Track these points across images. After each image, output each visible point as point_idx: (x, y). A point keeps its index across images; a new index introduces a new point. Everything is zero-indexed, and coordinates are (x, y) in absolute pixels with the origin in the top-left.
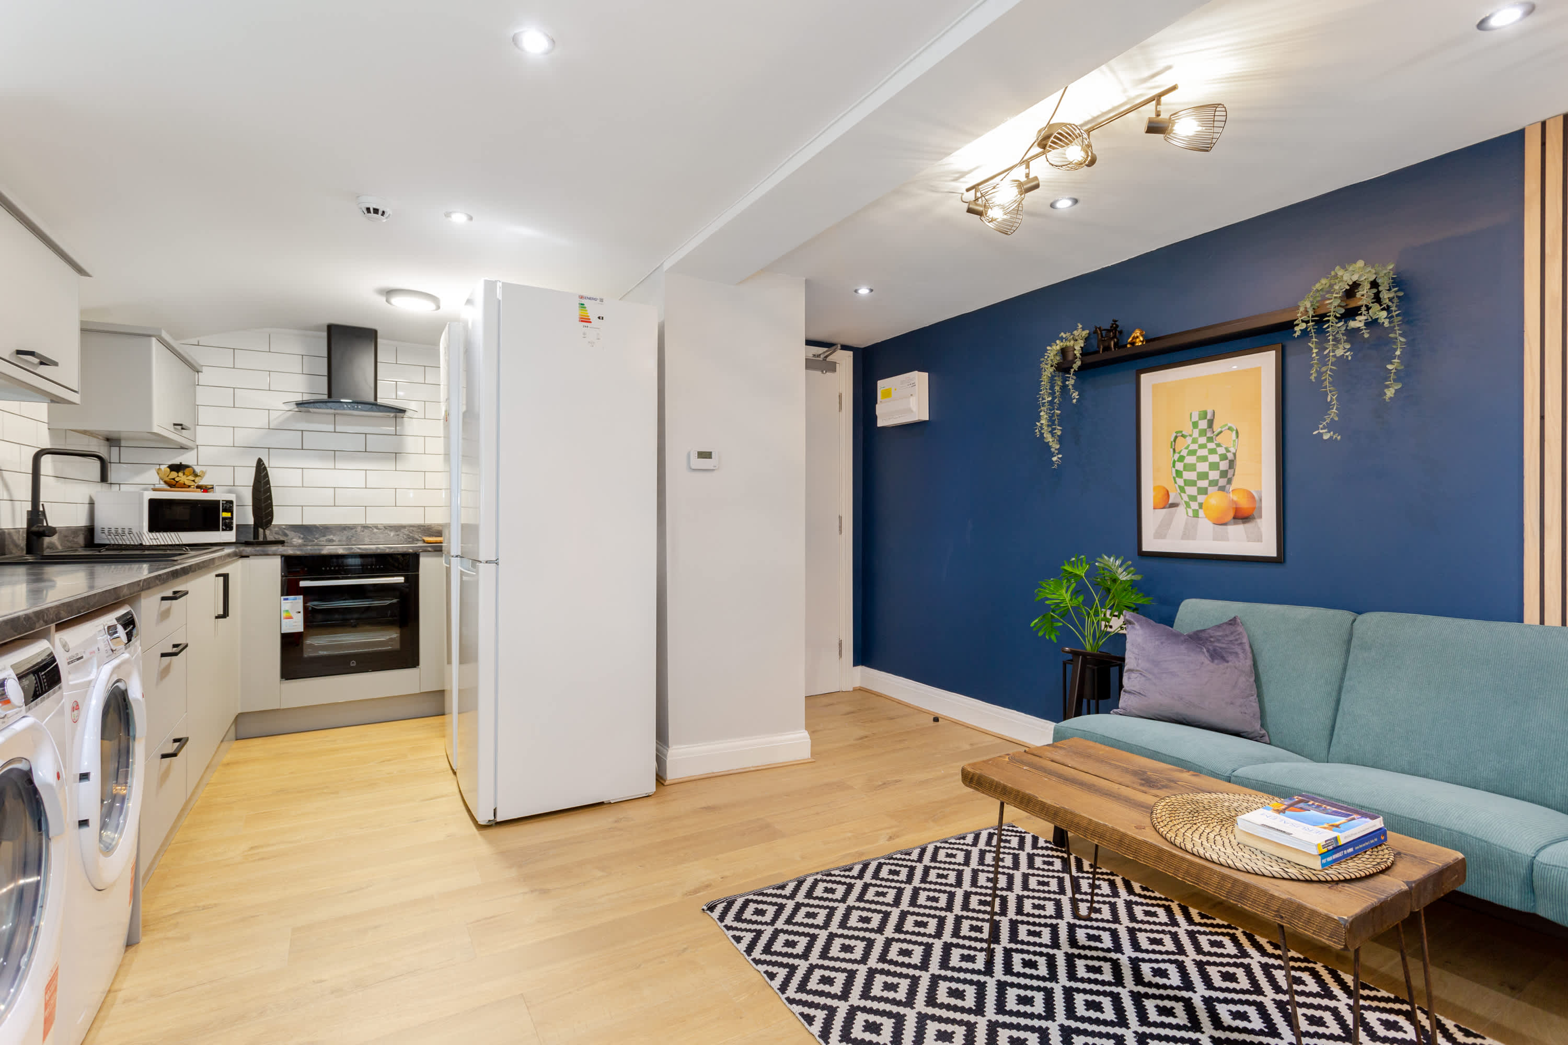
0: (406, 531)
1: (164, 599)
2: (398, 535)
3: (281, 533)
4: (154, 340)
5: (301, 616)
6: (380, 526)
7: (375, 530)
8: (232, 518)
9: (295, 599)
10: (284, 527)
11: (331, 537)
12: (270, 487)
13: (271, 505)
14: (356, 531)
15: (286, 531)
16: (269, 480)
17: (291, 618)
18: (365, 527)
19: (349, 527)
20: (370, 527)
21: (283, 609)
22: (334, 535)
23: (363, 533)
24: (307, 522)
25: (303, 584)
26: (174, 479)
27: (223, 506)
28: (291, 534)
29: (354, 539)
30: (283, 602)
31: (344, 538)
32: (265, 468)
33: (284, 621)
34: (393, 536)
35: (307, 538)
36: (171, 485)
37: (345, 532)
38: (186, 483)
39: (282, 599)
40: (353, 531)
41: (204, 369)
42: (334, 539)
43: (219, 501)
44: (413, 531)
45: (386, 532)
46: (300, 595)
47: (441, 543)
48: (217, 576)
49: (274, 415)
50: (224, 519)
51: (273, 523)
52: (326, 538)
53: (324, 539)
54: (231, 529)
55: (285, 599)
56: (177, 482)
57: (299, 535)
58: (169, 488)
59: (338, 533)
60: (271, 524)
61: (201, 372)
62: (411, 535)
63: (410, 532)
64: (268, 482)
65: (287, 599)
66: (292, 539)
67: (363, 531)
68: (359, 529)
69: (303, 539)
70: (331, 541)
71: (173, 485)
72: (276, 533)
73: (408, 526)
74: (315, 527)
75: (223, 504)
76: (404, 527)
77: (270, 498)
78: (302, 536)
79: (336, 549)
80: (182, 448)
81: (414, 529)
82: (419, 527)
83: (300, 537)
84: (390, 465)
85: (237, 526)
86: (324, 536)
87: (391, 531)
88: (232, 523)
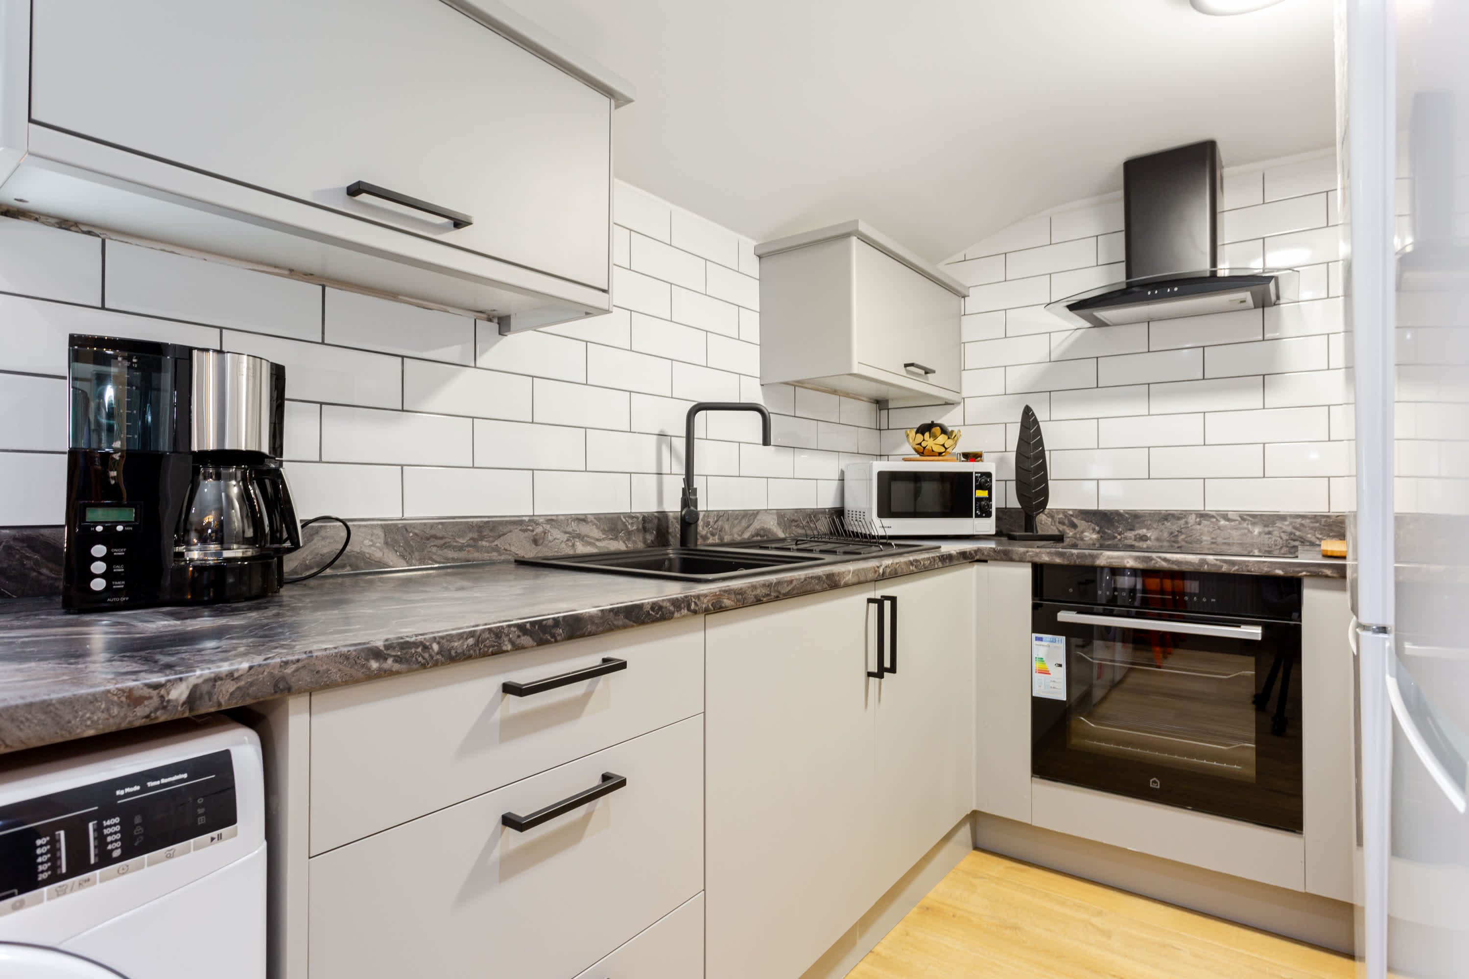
0: (1286, 526)
1: (509, 689)
2: (1269, 533)
3: (1066, 522)
4: (854, 239)
5: (1063, 671)
6: (1231, 515)
7: (1223, 522)
8: (989, 499)
9: (1053, 641)
10: (1071, 513)
11: (1143, 531)
12: (1043, 451)
13: (1044, 479)
14: (1187, 523)
15: (1075, 520)
16: (1041, 438)
17: (1047, 673)
18: (1203, 516)
19: (1173, 516)
20: (1213, 517)
21: (1034, 656)
22: (1148, 529)
23: (1198, 527)
24: (1105, 506)
25: (1064, 616)
26: (920, 444)
27: (976, 481)
28: (1081, 524)
29: (1183, 537)
30: (1035, 642)
31: (1166, 535)
32: (1036, 422)
33: (1036, 676)
34: (1260, 533)
35: (1104, 533)
36: (921, 453)
37: (1168, 524)
38: (934, 449)
39: (1034, 639)
40: (1182, 522)
41: (972, 291)
42: (1149, 535)
43: (972, 473)
44: (1302, 525)
45: (1245, 525)
46: (1062, 635)
47: (1344, 558)
48: (870, 601)
49: (1057, 339)
50: (979, 500)
51: (1049, 506)
52: (1134, 533)
53: (1130, 534)
54: (989, 515)
55: (1038, 639)
56: (924, 448)
57: (1093, 525)
58: (918, 456)
59: (1155, 526)
60: (1045, 508)
61: (969, 296)
62: (1298, 533)
63: (1296, 529)
64: (1040, 443)
65: (1041, 639)
66: (1082, 532)
67: (1199, 524)
68: (1192, 519)
69: (1098, 532)
70: (1143, 538)
71: (922, 452)
72: (1060, 523)
73: (1291, 516)
74: (1117, 513)
75: (976, 477)
76: (1283, 518)
77: (1043, 467)
78: (1097, 528)
79: (1122, 558)
80: (947, 404)
81: (1306, 522)
82: (1315, 518)
83: (1094, 529)
84: (1254, 400)
85: (997, 509)
86: (1131, 530)
87: (1254, 524)
88: (990, 507)
